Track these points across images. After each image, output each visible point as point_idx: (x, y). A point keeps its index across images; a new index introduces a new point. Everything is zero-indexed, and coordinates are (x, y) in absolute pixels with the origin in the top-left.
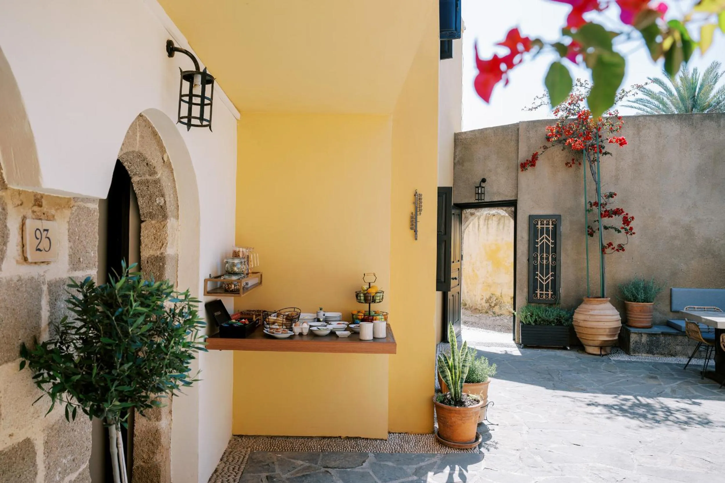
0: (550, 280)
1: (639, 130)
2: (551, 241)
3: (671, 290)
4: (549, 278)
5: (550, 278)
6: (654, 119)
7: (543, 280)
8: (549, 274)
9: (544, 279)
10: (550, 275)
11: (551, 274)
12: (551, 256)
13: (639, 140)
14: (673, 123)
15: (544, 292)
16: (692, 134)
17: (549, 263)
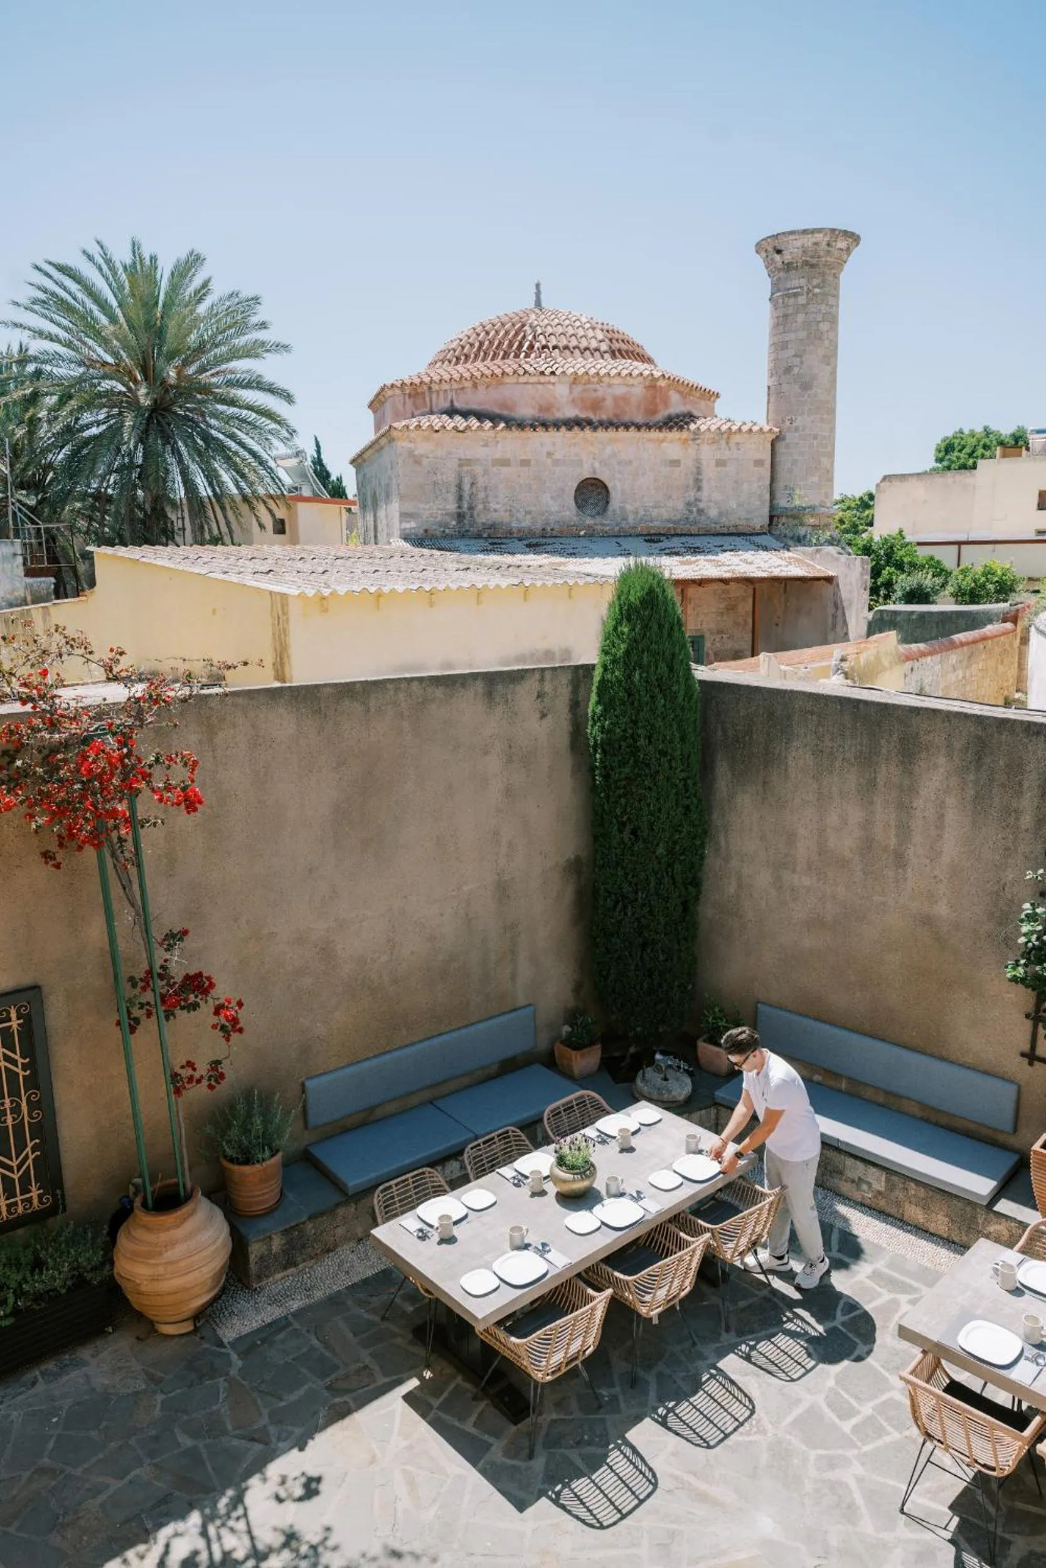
0: (30, 1161)
1: (211, 731)
2: (20, 1061)
3: (303, 1085)
4: (26, 1157)
5: (31, 1157)
6: (240, 700)
7: (10, 1169)
8: (26, 1146)
9: (14, 1164)
10: (28, 1149)
11: (30, 1145)
12: (24, 1099)
13: (215, 757)
14: (282, 710)
15: (19, 1198)
16: (319, 733)
17: (23, 1117)
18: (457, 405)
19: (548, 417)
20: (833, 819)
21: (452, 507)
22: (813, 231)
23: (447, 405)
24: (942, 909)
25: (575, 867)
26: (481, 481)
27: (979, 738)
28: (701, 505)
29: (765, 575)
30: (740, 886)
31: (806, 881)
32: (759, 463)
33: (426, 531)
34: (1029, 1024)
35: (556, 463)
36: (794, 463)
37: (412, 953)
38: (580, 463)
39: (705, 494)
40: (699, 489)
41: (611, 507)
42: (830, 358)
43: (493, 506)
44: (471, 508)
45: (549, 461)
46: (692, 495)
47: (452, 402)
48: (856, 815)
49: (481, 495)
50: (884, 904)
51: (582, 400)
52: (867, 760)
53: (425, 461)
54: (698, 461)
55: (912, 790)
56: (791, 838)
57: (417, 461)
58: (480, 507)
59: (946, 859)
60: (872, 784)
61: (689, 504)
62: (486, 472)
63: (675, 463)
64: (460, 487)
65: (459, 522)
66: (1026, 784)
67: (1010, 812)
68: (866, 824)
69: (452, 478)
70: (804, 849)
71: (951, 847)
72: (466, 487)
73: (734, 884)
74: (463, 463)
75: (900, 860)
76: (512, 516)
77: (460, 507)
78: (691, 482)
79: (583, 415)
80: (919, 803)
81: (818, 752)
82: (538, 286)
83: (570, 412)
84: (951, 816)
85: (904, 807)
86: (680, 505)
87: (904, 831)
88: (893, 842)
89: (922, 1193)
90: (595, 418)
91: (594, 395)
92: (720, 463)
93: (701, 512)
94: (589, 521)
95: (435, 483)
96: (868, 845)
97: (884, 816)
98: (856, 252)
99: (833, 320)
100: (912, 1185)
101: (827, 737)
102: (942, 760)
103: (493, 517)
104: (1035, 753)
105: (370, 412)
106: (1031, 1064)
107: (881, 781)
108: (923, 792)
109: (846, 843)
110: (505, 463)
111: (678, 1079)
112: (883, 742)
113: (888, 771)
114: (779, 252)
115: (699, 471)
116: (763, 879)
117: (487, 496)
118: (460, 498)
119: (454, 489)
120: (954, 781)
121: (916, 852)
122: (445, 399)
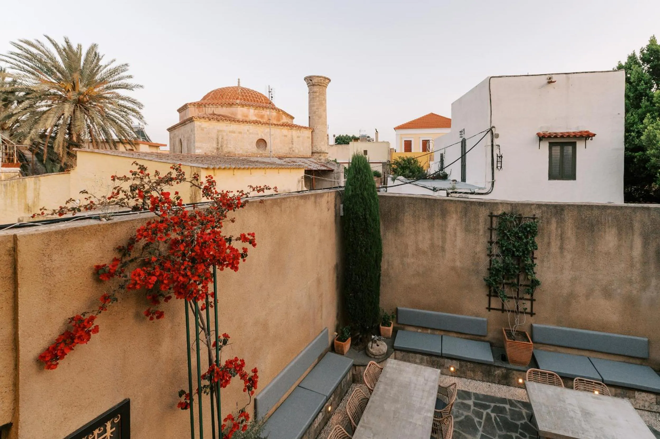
18: (215, 112)
19: (248, 119)
20: (420, 238)
21: (215, 145)
22: (320, 77)
23: (212, 112)
24: (458, 264)
25: (337, 266)
26: (225, 138)
27: (465, 208)
28: (293, 149)
29: (316, 169)
30: (388, 266)
31: (412, 260)
32: (308, 138)
33: (205, 153)
34: (488, 298)
35: (250, 133)
36: (318, 138)
37: (293, 316)
38: (258, 134)
39: (294, 146)
40: (293, 144)
41: (267, 148)
42: (325, 110)
43: (229, 146)
44: (222, 146)
45: (248, 133)
46: (291, 146)
47: (213, 111)
48: (428, 236)
49: (225, 142)
50: (439, 264)
51: (258, 115)
52: (430, 217)
53: (205, 129)
54: (292, 136)
55: (446, 226)
56: (407, 246)
57: (202, 129)
58: (225, 146)
59: (458, 247)
60: (433, 226)
61: (290, 148)
62: (227, 135)
63: (286, 136)
64: (218, 139)
65: (217, 151)
66: (480, 221)
67: (476, 230)
68: (432, 239)
69: (215, 136)
70: (411, 250)
71: (459, 243)
72: (220, 139)
73: (386, 264)
74: (219, 131)
75: (443, 249)
76: (236, 149)
77: (218, 146)
78: (290, 142)
79: (258, 119)
80: (448, 230)
81: (414, 216)
82: (239, 80)
83: (255, 118)
84: (459, 234)
85: (444, 232)
86: (287, 149)
87: (444, 240)
88: (440, 244)
89: (472, 365)
90: (262, 121)
91: (261, 114)
92: (298, 137)
93: (293, 151)
94: (261, 152)
95: (209, 137)
96: (432, 246)
97: (437, 234)
98: (330, 83)
99: (325, 100)
100: (469, 363)
101: (417, 211)
102: (454, 216)
103: (229, 150)
104: (482, 211)
105: (178, 113)
106: (489, 311)
107: (435, 224)
108: (449, 226)
109: (425, 246)
110: (234, 132)
111: (382, 344)
112: (435, 211)
113: (438, 220)
114: (311, 81)
115: (292, 139)
116: (397, 262)
117: (227, 143)
118: (218, 143)
119: (216, 140)
120: (459, 222)
121: (448, 246)
122: (211, 110)
